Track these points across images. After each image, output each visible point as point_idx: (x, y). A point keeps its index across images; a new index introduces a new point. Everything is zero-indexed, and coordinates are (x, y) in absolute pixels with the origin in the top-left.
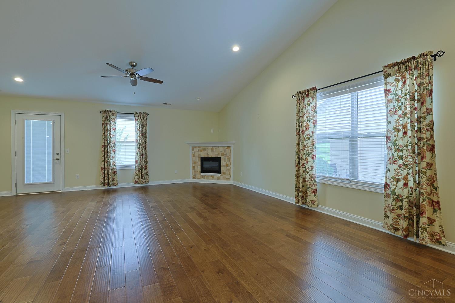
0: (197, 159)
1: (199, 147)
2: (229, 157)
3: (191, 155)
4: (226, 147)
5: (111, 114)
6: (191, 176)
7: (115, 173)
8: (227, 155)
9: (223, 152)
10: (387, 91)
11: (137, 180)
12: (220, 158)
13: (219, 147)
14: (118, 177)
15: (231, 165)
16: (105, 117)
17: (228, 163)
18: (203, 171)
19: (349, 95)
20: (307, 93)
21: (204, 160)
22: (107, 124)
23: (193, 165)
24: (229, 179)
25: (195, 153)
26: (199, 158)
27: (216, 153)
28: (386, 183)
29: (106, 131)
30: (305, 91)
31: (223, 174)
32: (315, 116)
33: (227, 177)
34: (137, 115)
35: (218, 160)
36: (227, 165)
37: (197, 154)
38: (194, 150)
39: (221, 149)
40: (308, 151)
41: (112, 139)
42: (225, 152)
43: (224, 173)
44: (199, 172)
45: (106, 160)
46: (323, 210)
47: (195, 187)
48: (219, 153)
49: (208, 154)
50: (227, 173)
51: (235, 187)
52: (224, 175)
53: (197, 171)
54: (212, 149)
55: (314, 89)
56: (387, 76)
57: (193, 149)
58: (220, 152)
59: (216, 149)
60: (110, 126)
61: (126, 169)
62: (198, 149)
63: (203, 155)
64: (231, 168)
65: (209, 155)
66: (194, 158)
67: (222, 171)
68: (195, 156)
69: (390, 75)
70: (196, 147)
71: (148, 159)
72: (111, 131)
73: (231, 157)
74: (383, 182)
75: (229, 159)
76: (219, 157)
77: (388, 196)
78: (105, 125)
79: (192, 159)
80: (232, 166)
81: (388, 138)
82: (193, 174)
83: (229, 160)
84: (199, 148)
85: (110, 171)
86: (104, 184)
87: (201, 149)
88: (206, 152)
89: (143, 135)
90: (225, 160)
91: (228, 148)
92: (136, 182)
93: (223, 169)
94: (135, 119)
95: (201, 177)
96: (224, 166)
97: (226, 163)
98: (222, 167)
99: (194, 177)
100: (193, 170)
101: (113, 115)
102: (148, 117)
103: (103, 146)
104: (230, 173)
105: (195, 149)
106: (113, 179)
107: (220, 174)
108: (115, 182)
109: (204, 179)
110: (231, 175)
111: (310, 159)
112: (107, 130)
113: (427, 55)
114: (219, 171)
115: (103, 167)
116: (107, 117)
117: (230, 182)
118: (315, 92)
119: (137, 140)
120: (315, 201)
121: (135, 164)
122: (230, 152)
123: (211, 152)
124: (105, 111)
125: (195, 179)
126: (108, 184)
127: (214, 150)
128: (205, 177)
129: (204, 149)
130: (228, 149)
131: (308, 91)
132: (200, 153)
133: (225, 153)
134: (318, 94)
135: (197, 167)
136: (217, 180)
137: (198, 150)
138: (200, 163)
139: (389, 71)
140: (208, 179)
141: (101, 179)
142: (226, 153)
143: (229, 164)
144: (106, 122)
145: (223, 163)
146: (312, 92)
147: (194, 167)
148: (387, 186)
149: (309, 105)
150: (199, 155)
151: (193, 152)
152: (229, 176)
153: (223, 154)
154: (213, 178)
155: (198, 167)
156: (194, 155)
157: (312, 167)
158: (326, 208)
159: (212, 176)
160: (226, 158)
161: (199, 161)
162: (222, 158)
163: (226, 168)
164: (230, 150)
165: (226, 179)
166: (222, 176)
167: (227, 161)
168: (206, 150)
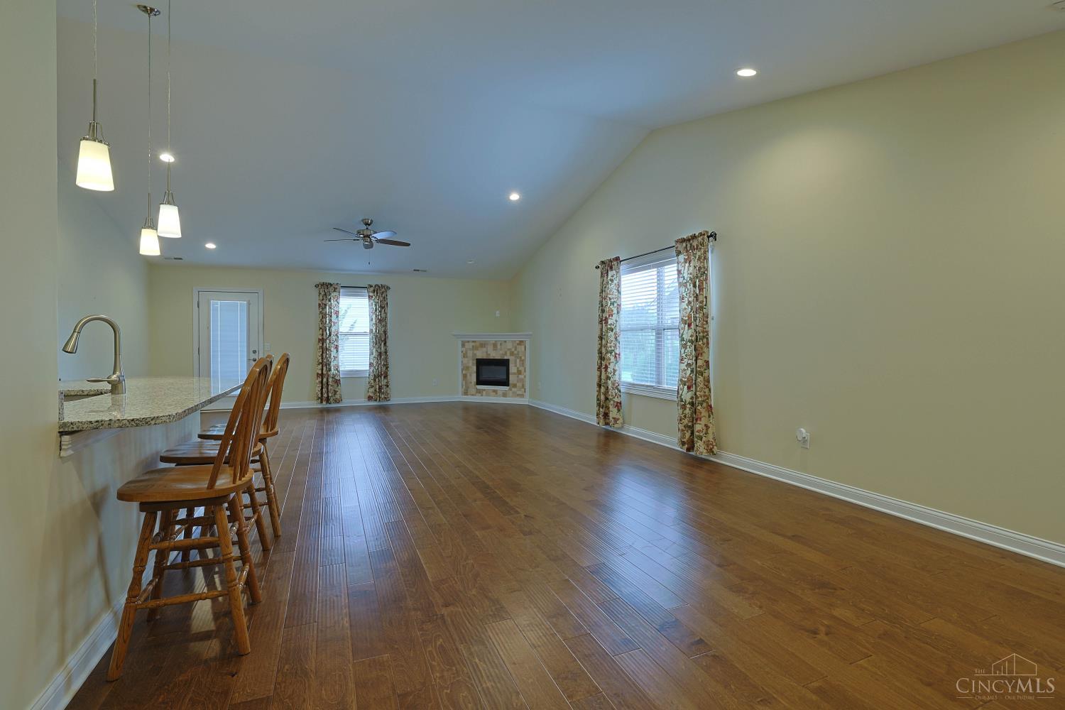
0: (471, 362)
1: (473, 342)
2: (523, 358)
3: (460, 355)
4: (518, 342)
5: (331, 289)
6: (460, 390)
7: (337, 382)
8: (518, 354)
9: (513, 350)
10: (679, 272)
11: (371, 395)
12: (508, 360)
13: (505, 342)
14: (343, 390)
15: (525, 371)
16: (323, 293)
17: (520, 369)
18: (479, 382)
19: (654, 272)
20: (610, 264)
21: (481, 363)
22: (325, 305)
23: (464, 372)
24: (522, 396)
25: (466, 352)
26: (473, 360)
27: (501, 352)
28: (678, 389)
29: (324, 316)
31: (513, 387)
32: (619, 298)
33: (518, 393)
34: (372, 289)
35: (504, 363)
36: (519, 372)
37: (470, 353)
38: (466, 347)
39: (509, 345)
40: (611, 347)
41: (333, 329)
42: (516, 350)
43: (515, 386)
44: (473, 383)
45: (324, 362)
46: (630, 432)
47: (466, 407)
48: (506, 353)
49: (489, 353)
50: (519, 385)
51: (532, 409)
52: (514, 390)
53: (471, 383)
54: (495, 345)
55: (617, 259)
56: (679, 253)
57: (463, 345)
58: (509, 349)
59: (501, 344)
60: (331, 308)
61: (354, 376)
62: (471, 344)
63: (481, 354)
64: (525, 377)
65: (489, 355)
66: (465, 360)
67: (510, 382)
68: (467, 357)
70: (468, 342)
71: (390, 361)
72: (331, 316)
73: (525, 356)
74: (676, 387)
75: (523, 362)
76: (506, 358)
77: (679, 403)
78: (322, 306)
79: (462, 361)
80: (527, 373)
81: (679, 330)
82: (464, 387)
83: (523, 364)
84: (473, 344)
85: (330, 380)
86: (321, 399)
87: (478, 344)
88: (484, 349)
89: (381, 321)
90: (516, 363)
91: (521, 343)
92: (370, 398)
93: (512, 379)
94: (369, 296)
95: (477, 392)
96: (514, 374)
97: (518, 368)
98: (510, 376)
99: (466, 393)
100: (464, 380)
101: (335, 291)
102: (389, 293)
103: (320, 340)
104: (523, 386)
105: (467, 345)
106: (335, 392)
107: (508, 388)
108: (337, 396)
109: (482, 395)
110: (525, 389)
111: (612, 359)
112: (326, 314)
113: (704, 235)
114: (505, 383)
115: (320, 372)
116: (325, 294)
117: (525, 401)
118: (618, 263)
119: (371, 330)
120: (618, 419)
121: (368, 368)
122: (523, 349)
123: (493, 350)
124: (323, 284)
125: (468, 395)
126: (328, 400)
127: (499, 347)
128: (484, 392)
129: (483, 345)
130: (521, 345)
131: (610, 261)
132: (475, 352)
133: (516, 352)
134: (623, 267)
135: (471, 375)
136: (503, 396)
137: (471, 347)
138: (475, 368)
139: (680, 247)
140: (488, 395)
141: (317, 392)
142: (518, 352)
143: (523, 371)
144: (324, 302)
145: (513, 369)
146: (615, 263)
147: (465, 376)
148: (678, 392)
149: (612, 281)
150: (475, 355)
151: (464, 349)
152: (523, 390)
153: (512, 354)
154: (497, 394)
156: (465, 356)
157: (615, 371)
158: (632, 428)
159: (495, 391)
160: (518, 360)
161: (473, 365)
162: (512, 359)
163: (518, 377)
164: (523, 347)
165: (518, 395)
166: (510, 390)
167: (518, 366)
168: (485, 347)
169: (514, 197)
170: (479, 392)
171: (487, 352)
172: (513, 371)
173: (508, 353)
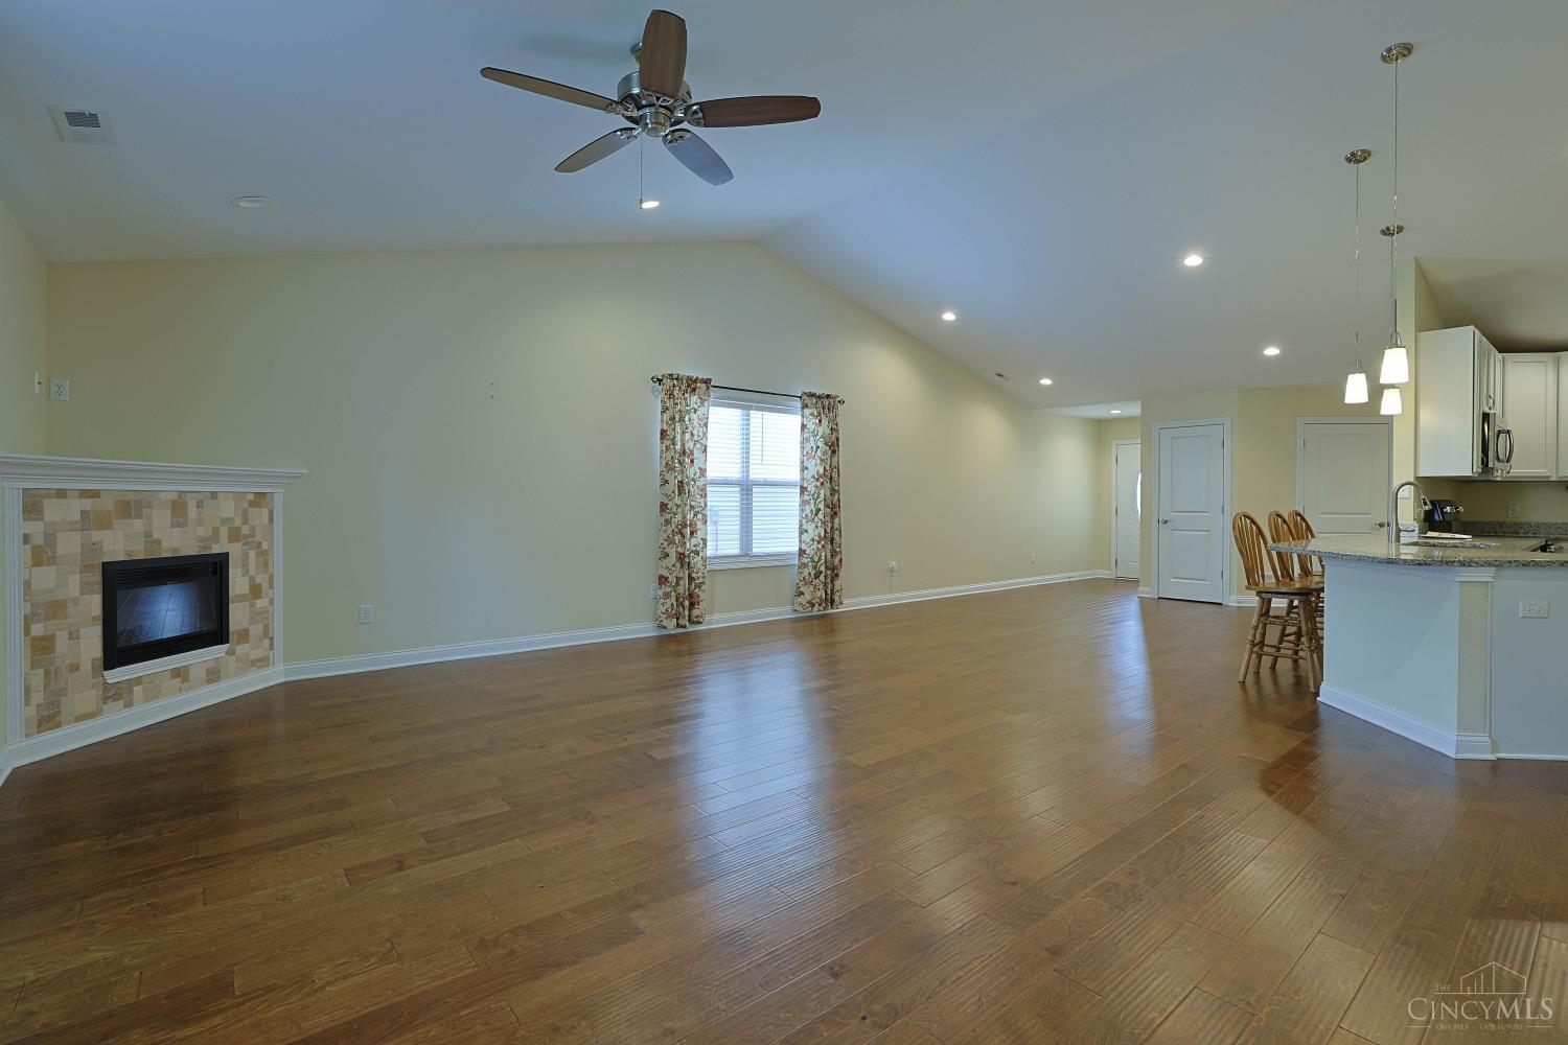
0: (75, 580)
1: (85, 494)
2: (265, 546)
4: (251, 497)
6: (19, 714)
8: (254, 536)
9: (238, 522)
10: (803, 427)
12: (225, 557)
13: (214, 495)
15: (271, 586)
17: (258, 581)
18: (118, 651)
20: (692, 384)
23: (37, 630)
24: (263, 662)
25: (50, 539)
26: (86, 568)
27: (201, 532)
28: (800, 549)
30: (689, 379)
31: (238, 643)
32: (705, 436)
33: (257, 654)
35: (212, 568)
36: (256, 591)
37: (69, 545)
38: (48, 516)
39: (227, 508)
42: (245, 521)
43: (244, 636)
44: (86, 667)
48: (216, 531)
49: (156, 536)
50: (256, 630)
51: (297, 694)
52: (241, 649)
53: (75, 668)
54: (178, 508)
55: (707, 382)
56: (805, 406)
57: (32, 507)
58: (224, 521)
59: (200, 505)
62: (74, 508)
63: (121, 544)
64: (271, 602)
65: (159, 542)
66: (45, 577)
67: (232, 628)
68: (52, 560)
69: (807, 406)
70: (61, 494)
73: (271, 543)
74: (797, 549)
75: (264, 556)
76: (216, 549)
77: (805, 565)
79: (27, 583)
80: (279, 591)
81: (803, 489)
82: (38, 697)
83: (266, 564)
84: (88, 504)
87: (105, 503)
88: (138, 524)
90: (245, 563)
91: (260, 499)
93: (235, 616)
95: (105, 700)
96: (242, 598)
97: (252, 579)
98: (232, 607)
99: (48, 720)
100: (34, 665)
104: (267, 633)
105: (52, 510)
107: (226, 646)
109: (130, 704)
110: (272, 639)
113: (833, 398)
114: (219, 632)
117: (275, 675)
118: (708, 388)
122: (266, 520)
123: (172, 526)
125: (58, 726)
127: (192, 513)
128: (138, 690)
129: (130, 508)
130: (259, 506)
131: (696, 381)
132: (97, 535)
133: (245, 530)
134: (711, 393)
135: (74, 636)
136: (211, 681)
137: (78, 517)
138: (94, 603)
139: (808, 401)
140: (153, 694)
142: (253, 529)
143: (265, 586)
145: (238, 584)
146: (704, 387)
147: (41, 648)
148: (802, 552)
149: (695, 411)
150: (91, 548)
151: (36, 528)
152: (266, 642)
153: (235, 535)
154: (185, 678)
155: (83, 632)
156: (42, 556)
157: (704, 542)
159: (180, 673)
160: (252, 554)
161: (85, 588)
162: (234, 551)
163: (252, 605)
164: (265, 512)
165: (253, 663)
166: (231, 652)
167: (252, 572)
168: (139, 516)
170: (118, 695)
171: (148, 535)
172: (238, 592)
173: (224, 533)
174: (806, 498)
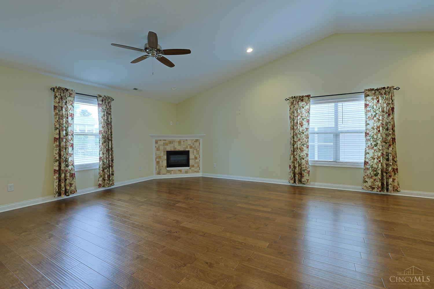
0: (162, 153)
1: (164, 140)
2: (198, 150)
3: (154, 149)
4: (195, 140)
5: (67, 94)
6: (155, 171)
7: (72, 176)
8: (195, 148)
9: (192, 145)
10: (366, 105)
11: (101, 182)
12: (189, 151)
13: (187, 140)
14: (77, 182)
16: (59, 96)
18: (169, 165)
20: (302, 99)
21: (169, 154)
22: (62, 108)
23: (157, 160)
24: (198, 172)
25: (159, 147)
26: (164, 152)
27: (184, 146)
28: (365, 162)
29: (61, 117)
30: (300, 97)
31: (192, 167)
32: (308, 116)
33: (195, 170)
34: (101, 98)
35: (186, 153)
36: (196, 158)
37: (162, 148)
39: (189, 142)
40: (303, 142)
41: (69, 129)
42: (193, 144)
43: (193, 166)
44: (164, 167)
45: (62, 159)
46: (314, 185)
47: (159, 183)
48: (187, 147)
50: (196, 165)
51: (204, 179)
52: (192, 168)
53: (162, 166)
54: (180, 142)
55: (308, 96)
56: (367, 96)
57: (156, 142)
58: (189, 145)
59: (184, 142)
60: (67, 111)
61: (86, 169)
62: (162, 142)
63: (169, 148)
64: (199, 160)
65: (176, 148)
66: (158, 152)
67: (190, 164)
68: (159, 150)
69: (369, 95)
70: (160, 140)
71: (114, 155)
72: (67, 118)
73: (200, 149)
74: (363, 161)
75: (198, 152)
76: (187, 150)
77: (368, 169)
78: (59, 108)
79: (156, 153)
80: (201, 159)
81: (367, 134)
82: (157, 170)
83: (198, 153)
84: (164, 142)
85: (68, 175)
86: (60, 194)
87: (167, 142)
88: (172, 145)
89: (108, 124)
90: (193, 152)
91: (197, 141)
92: (100, 185)
93: (191, 162)
94: (99, 104)
95: (167, 172)
96: (193, 159)
97: (195, 156)
98: (190, 161)
99: (159, 173)
100: (157, 165)
101: (70, 96)
102: (112, 103)
103: (55, 139)
104: (198, 166)
105: (159, 143)
106: (71, 185)
107: (189, 167)
108: (73, 188)
109: (171, 174)
110: (200, 168)
111: (305, 148)
112: (62, 116)
113: (391, 88)
114: (187, 165)
115: (57, 168)
116: (61, 98)
117: (200, 175)
118: (309, 98)
119: (100, 131)
121: (98, 161)
122: (198, 145)
123: (178, 145)
124: (59, 88)
125: (160, 174)
126: (66, 193)
127: (182, 143)
128: (172, 172)
129: (171, 142)
130: (197, 142)
131: (303, 97)
132: (166, 147)
133: (193, 146)
134: (311, 100)
135: (162, 162)
136: (186, 173)
137: (163, 144)
138: (165, 157)
139: (368, 93)
140: (175, 173)
141: (55, 187)
142: (195, 146)
143: (198, 157)
144: (60, 104)
145: (191, 156)
146: (307, 98)
147: (158, 163)
148: (366, 163)
149: (303, 108)
150: (165, 148)
151: (157, 145)
152: (198, 168)
153: (191, 147)
154: (181, 172)
155: (164, 161)
156: (158, 149)
157: (307, 155)
158: (316, 183)
159: (180, 171)
160: (195, 151)
161: (164, 154)
162: (191, 151)
163: (195, 161)
164: (198, 143)
165: (195, 172)
166: (190, 169)
167: (195, 154)
168: (172, 144)
169: (250, 50)
170: (169, 172)
171: (174, 147)
172: (192, 158)
173: (189, 147)
174: (368, 138)
